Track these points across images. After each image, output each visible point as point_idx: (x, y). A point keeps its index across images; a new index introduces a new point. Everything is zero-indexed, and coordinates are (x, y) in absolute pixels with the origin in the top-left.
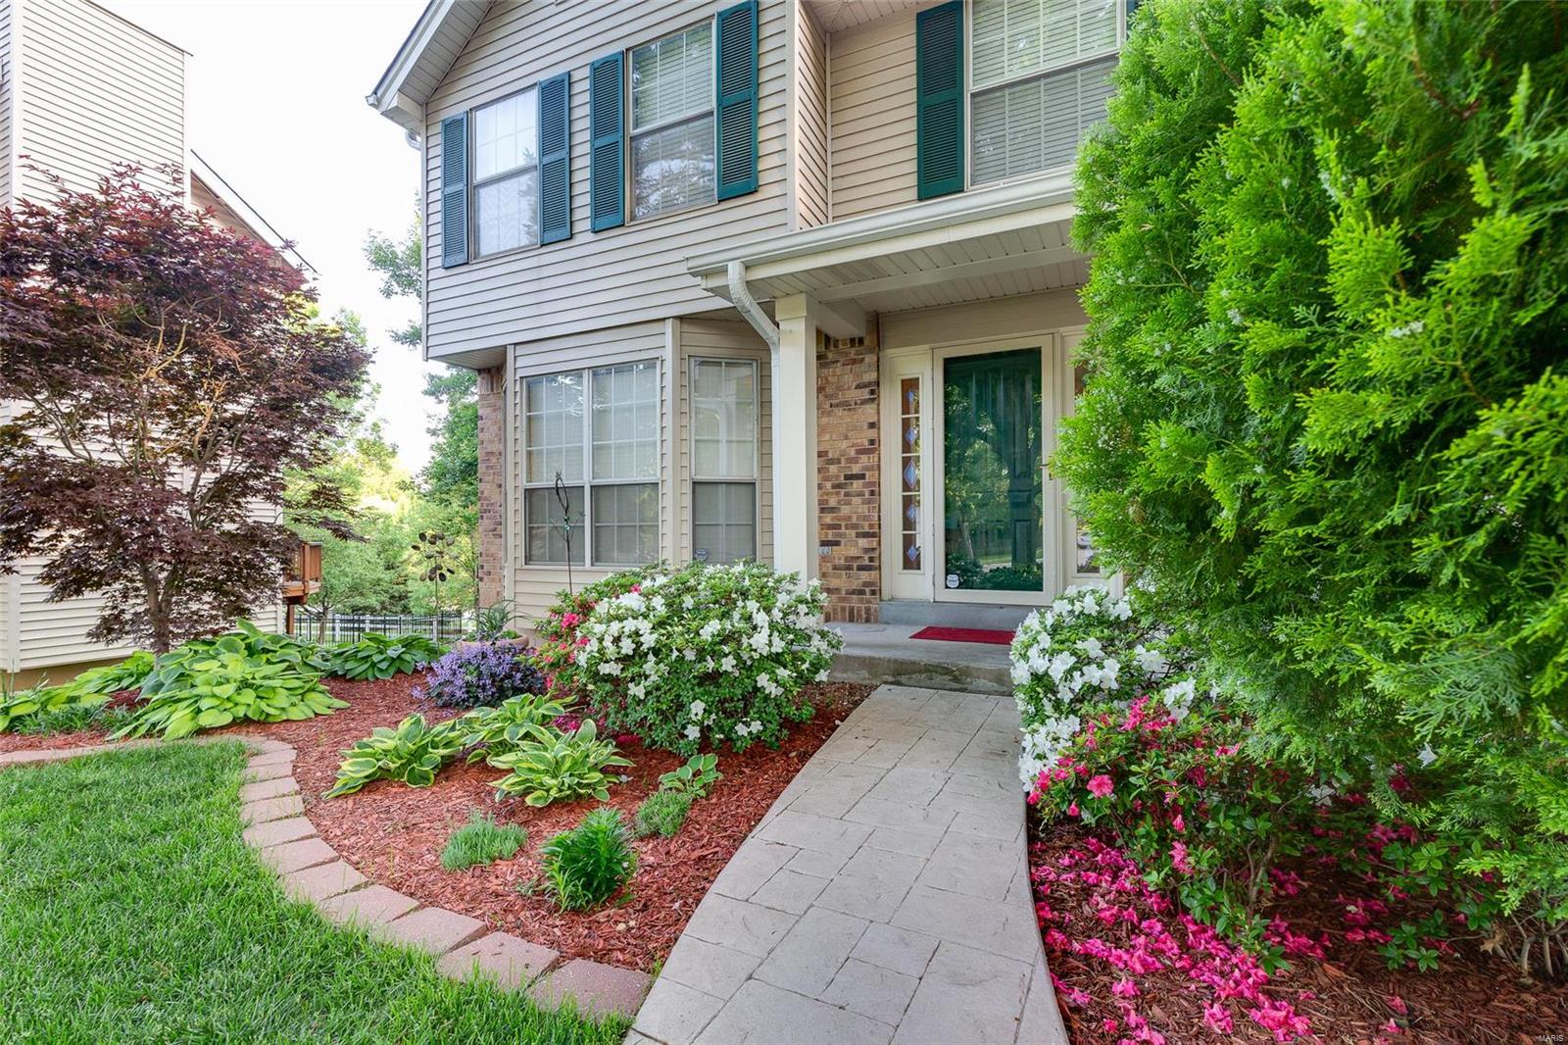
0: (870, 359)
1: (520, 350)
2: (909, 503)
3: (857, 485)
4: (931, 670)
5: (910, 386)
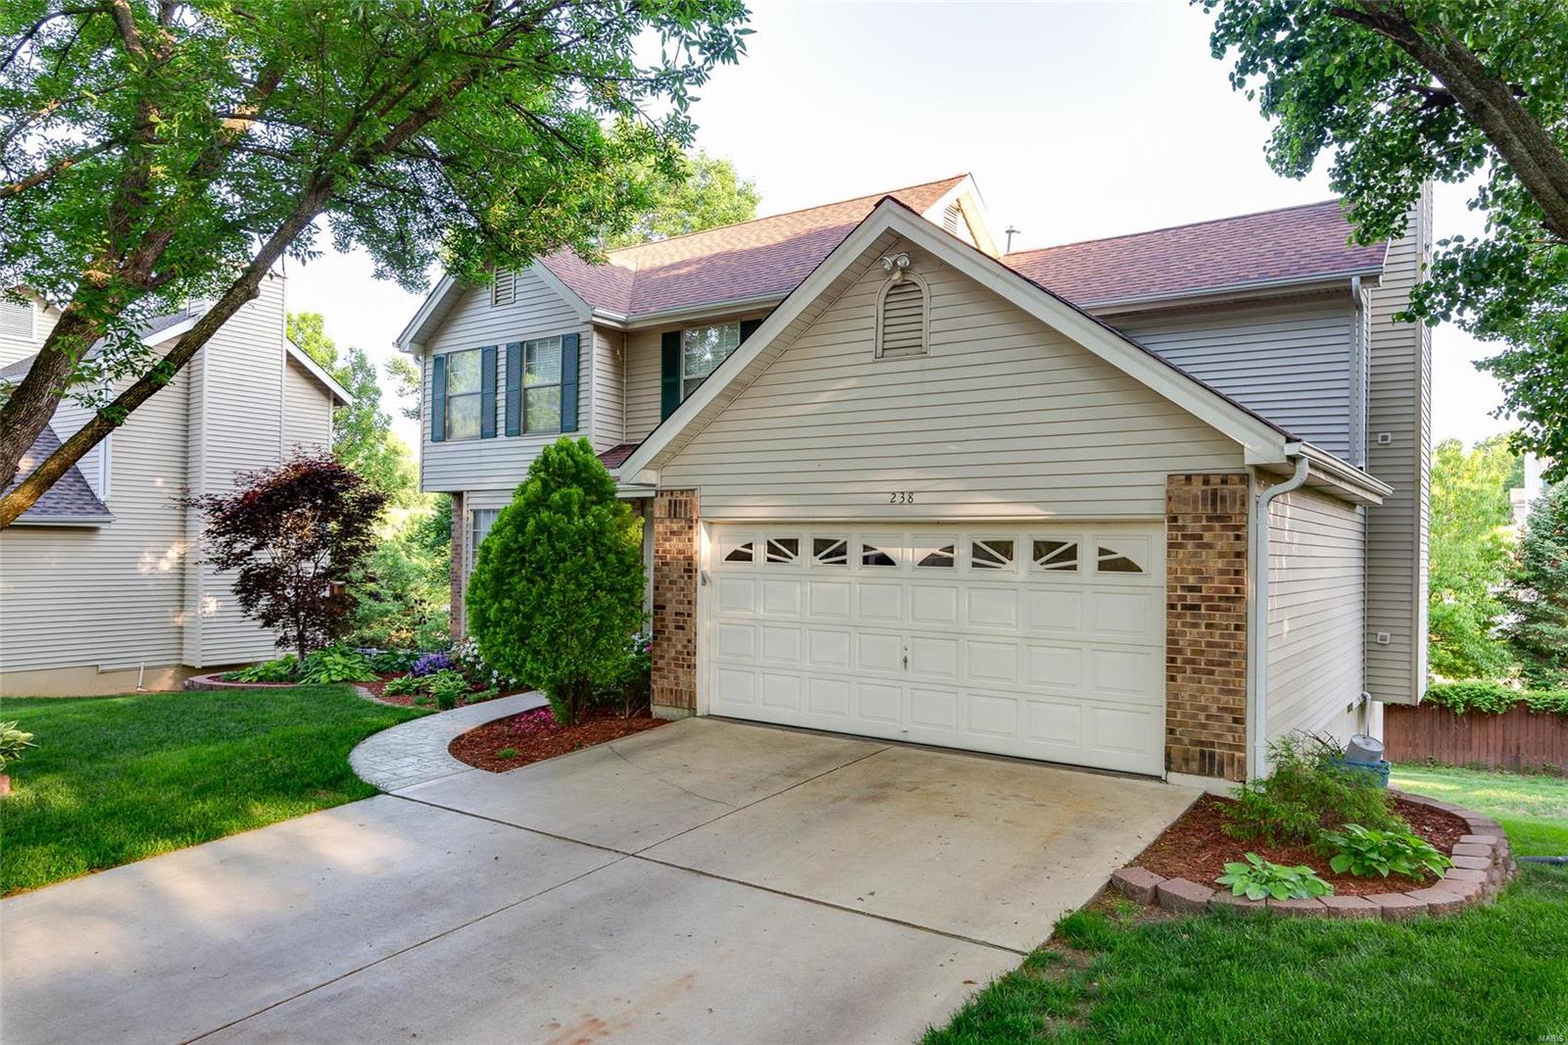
1: (469, 495)
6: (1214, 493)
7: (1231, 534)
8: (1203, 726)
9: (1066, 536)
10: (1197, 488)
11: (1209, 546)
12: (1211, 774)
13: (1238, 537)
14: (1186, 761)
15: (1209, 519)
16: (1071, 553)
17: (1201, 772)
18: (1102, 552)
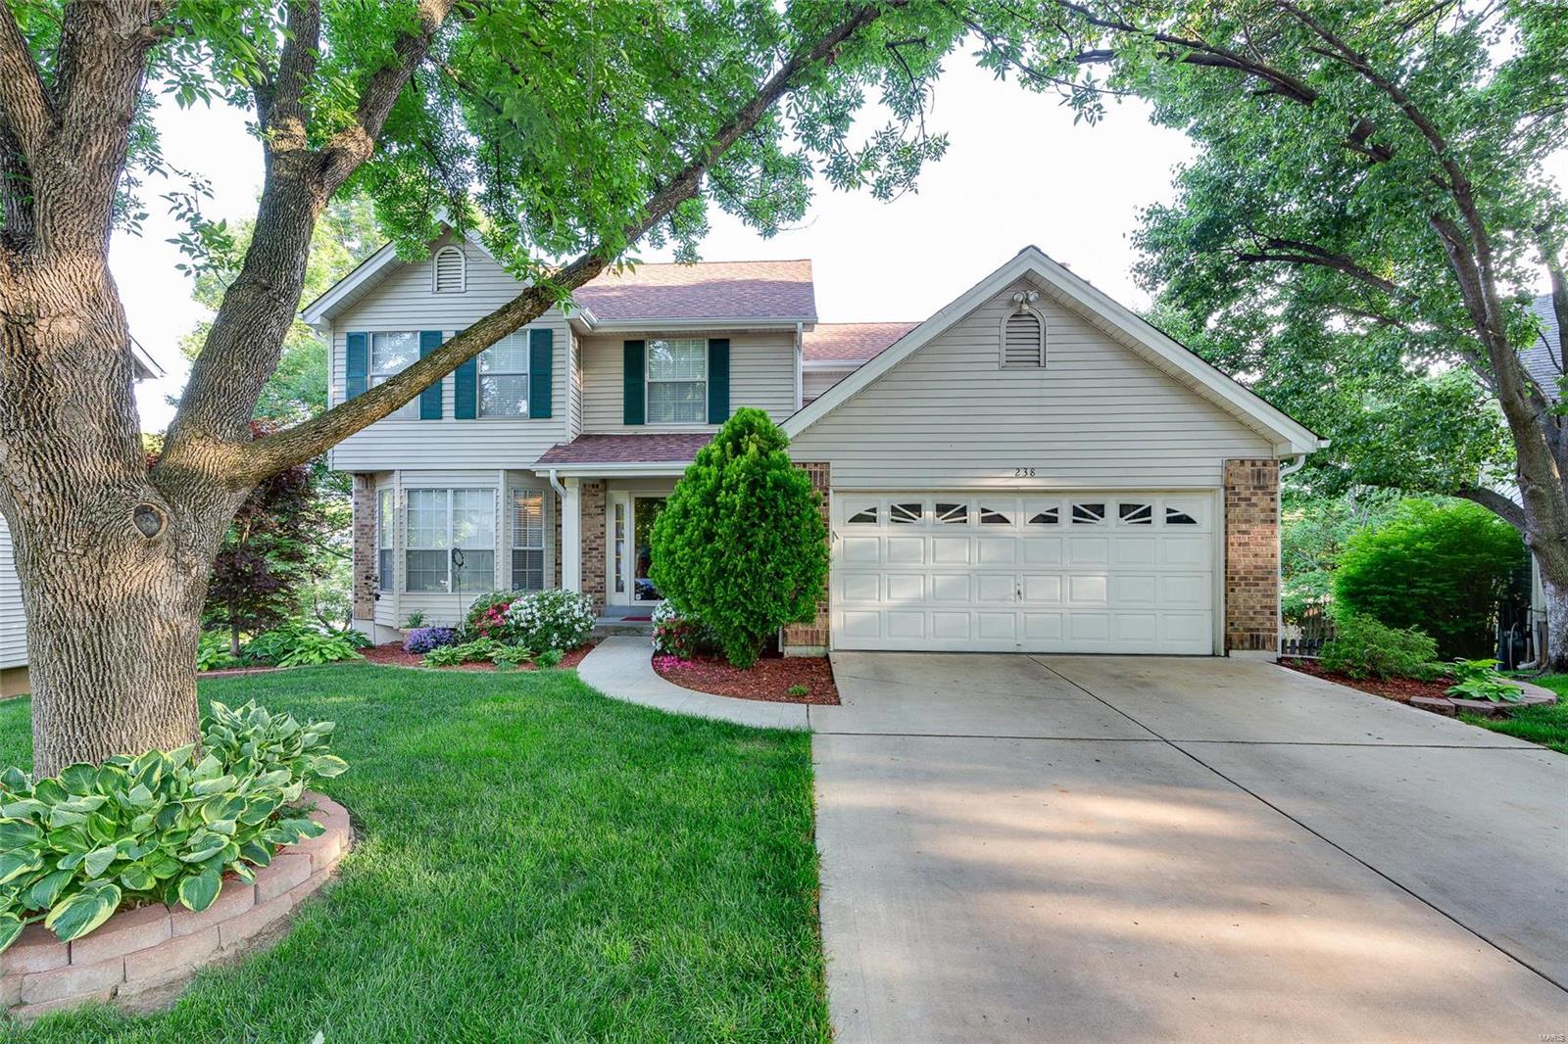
0: (601, 494)
1: (403, 474)
2: (618, 561)
3: (594, 553)
4: (628, 629)
5: (619, 509)
6: (1259, 471)
7: (1268, 497)
8: (1252, 619)
9: (1145, 501)
10: (1248, 468)
11: (1255, 505)
12: (1257, 648)
13: (1272, 500)
14: (1242, 642)
15: (1255, 488)
16: (1147, 512)
17: (1252, 648)
18: (1169, 511)
